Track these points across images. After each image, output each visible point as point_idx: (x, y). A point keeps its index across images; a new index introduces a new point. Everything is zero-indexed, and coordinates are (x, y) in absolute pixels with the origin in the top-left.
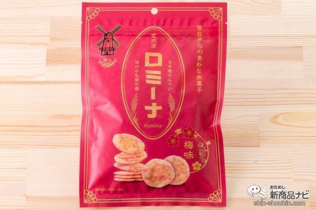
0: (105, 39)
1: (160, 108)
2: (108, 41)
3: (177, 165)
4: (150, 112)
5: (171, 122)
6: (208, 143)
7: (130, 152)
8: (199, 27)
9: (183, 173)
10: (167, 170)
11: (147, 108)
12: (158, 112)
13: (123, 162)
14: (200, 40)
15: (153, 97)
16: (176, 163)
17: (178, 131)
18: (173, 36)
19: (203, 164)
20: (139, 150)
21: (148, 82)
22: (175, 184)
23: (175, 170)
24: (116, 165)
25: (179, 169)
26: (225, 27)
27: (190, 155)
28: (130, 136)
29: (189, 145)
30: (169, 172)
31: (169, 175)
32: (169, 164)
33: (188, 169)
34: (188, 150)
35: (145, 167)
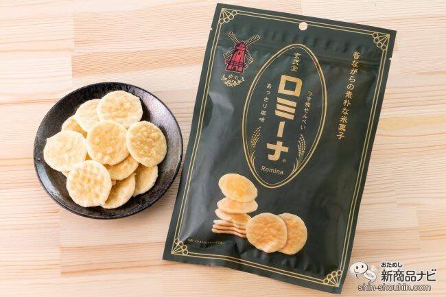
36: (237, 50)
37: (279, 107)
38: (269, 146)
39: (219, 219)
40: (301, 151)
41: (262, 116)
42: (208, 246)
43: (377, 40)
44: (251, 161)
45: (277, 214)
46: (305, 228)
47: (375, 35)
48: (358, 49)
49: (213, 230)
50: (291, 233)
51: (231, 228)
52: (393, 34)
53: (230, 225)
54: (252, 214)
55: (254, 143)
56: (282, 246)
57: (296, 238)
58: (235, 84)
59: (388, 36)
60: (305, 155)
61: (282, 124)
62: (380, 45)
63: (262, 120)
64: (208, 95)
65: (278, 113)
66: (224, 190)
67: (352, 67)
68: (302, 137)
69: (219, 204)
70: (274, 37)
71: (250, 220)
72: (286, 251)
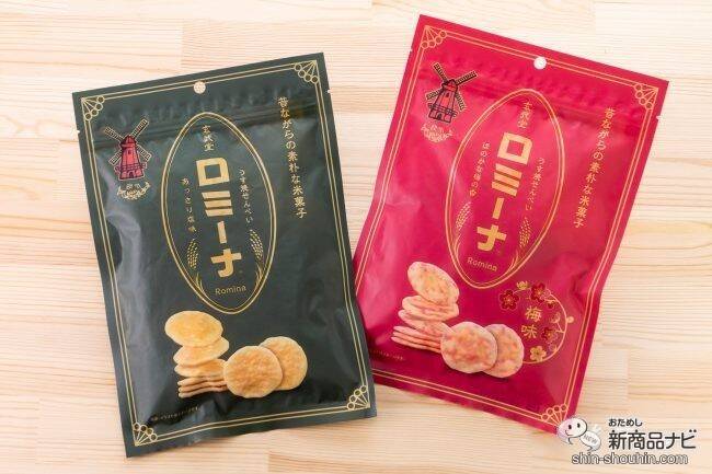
0: (444, 90)
1: (503, 237)
2: (447, 96)
3: (505, 344)
4: (484, 239)
5: (516, 265)
6: (570, 320)
7: (431, 299)
8: (610, 113)
9: (512, 359)
10: (486, 347)
11: (480, 230)
12: (498, 243)
13: (415, 312)
14: (604, 134)
15: (496, 214)
16: (505, 339)
17: (522, 286)
18: (561, 115)
19: (549, 353)
20: (447, 299)
21: (495, 186)
22: (494, 374)
23: (499, 351)
24: (401, 314)
25: (506, 351)
26: (654, 123)
27: (532, 332)
28: (439, 271)
29: (535, 314)
30: (488, 351)
31: (487, 357)
32: (492, 339)
33: (522, 355)
34: (529, 323)
35: (450, 331)
36: (124, 149)
37: (208, 204)
38: (215, 260)
39: (183, 378)
40: (258, 251)
41: (191, 224)
42: (179, 419)
43: (302, 74)
44: (198, 288)
45: (257, 343)
47: (298, 68)
48: (283, 93)
49: (181, 395)
50: (284, 362)
51: (203, 384)
52: (320, 57)
53: (201, 381)
54: (225, 357)
55: (193, 263)
56: (279, 383)
59: (315, 62)
60: (265, 253)
61: (221, 226)
62: (308, 78)
63: (193, 228)
65: (210, 213)
66: (176, 339)
67: (283, 119)
68: (253, 233)
69: (177, 358)
71: (225, 364)
72: (286, 387)
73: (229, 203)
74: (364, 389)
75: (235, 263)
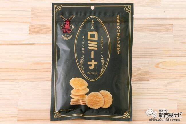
36: (66, 23)
37: (89, 45)
38: (89, 63)
39: (73, 99)
40: (103, 63)
41: (83, 50)
42: (69, 111)
43: (126, 9)
44: (82, 71)
45: (98, 92)
46: (111, 95)
47: (125, 7)
48: (119, 14)
49: (71, 104)
50: (105, 99)
51: (79, 102)
54: (87, 94)
55: (82, 63)
56: (102, 105)
57: (108, 101)
58: (68, 38)
59: (130, 6)
60: (105, 64)
61: (92, 52)
63: (83, 52)
64: (57, 45)
65: (89, 48)
66: (73, 86)
67: (117, 22)
68: (102, 57)
69: (72, 92)
70: (80, 15)
71: (87, 96)
72: (104, 107)
73: (96, 46)
74: (129, 112)
75: (95, 65)
